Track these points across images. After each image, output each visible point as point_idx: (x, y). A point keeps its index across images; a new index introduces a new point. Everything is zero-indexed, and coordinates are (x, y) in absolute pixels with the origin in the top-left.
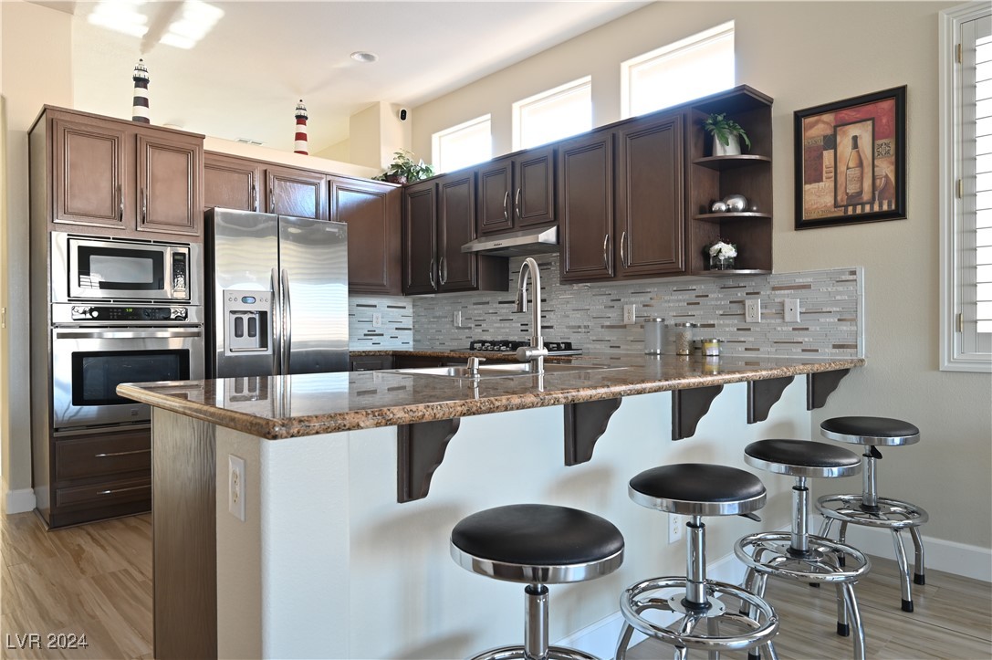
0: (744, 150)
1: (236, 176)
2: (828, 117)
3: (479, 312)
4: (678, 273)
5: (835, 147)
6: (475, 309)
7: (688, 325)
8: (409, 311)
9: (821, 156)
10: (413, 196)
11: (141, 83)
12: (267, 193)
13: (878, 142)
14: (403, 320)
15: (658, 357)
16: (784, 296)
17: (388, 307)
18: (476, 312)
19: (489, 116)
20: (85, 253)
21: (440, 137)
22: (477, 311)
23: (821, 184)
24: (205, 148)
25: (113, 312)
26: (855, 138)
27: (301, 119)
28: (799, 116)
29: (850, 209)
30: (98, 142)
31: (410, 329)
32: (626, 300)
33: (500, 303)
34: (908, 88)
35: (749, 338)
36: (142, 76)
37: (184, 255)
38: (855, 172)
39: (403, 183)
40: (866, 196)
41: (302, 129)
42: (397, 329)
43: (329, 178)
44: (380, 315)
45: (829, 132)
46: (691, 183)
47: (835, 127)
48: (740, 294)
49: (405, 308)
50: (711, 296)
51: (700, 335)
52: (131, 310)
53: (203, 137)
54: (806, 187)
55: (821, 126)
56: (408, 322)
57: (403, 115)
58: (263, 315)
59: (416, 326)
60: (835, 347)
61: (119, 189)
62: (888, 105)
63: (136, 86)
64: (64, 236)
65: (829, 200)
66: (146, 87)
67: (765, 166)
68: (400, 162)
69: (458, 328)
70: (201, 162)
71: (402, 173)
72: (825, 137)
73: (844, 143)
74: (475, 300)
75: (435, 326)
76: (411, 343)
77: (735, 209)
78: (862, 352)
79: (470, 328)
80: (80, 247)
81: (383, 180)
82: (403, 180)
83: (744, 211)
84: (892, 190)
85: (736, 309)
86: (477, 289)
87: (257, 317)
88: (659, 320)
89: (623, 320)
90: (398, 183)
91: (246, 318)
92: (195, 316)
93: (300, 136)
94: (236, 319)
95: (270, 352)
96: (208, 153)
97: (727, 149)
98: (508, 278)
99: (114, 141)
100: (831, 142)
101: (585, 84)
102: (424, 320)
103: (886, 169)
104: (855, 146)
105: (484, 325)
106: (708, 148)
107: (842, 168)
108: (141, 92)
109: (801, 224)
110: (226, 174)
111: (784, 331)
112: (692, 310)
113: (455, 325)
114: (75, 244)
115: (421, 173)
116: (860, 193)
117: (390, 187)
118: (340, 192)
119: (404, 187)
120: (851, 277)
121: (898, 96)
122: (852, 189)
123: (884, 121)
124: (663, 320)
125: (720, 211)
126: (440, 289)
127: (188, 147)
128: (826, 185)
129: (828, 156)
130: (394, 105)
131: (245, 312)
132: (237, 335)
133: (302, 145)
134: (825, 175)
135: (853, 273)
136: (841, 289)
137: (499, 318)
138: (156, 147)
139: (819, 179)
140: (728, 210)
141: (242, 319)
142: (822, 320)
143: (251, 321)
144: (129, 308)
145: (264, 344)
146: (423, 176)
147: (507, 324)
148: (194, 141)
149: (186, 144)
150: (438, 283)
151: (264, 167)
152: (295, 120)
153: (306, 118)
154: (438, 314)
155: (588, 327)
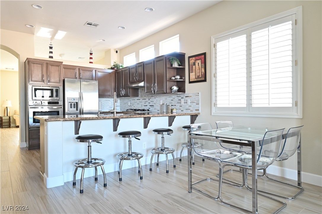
0: (179, 65)
1: (72, 70)
2: (194, 58)
4: (165, 93)
5: (195, 65)
7: (170, 105)
9: (193, 67)
10: (118, 73)
11: (51, 48)
12: (80, 74)
13: (202, 64)
16: (187, 98)
19: (135, 53)
20: (36, 90)
22: (133, 101)
23: (193, 73)
24: (63, 64)
26: (198, 63)
27: (91, 54)
28: (189, 57)
29: (198, 79)
30: (39, 65)
31: (119, 106)
33: (137, 100)
34: (206, 53)
35: (182, 108)
36: (51, 46)
37: (58, 89)
38: (198, 71)
40: (200, 77)
41: (91, 56)
43: (96, 69)
44: (111, 103)
45: (194, 62)
46: (167, 73)
47: (195, 60)
48: (180, 98)
50: (175, 98)
51: (173, 107)
53: (63, 62)
54: (190, 74)
55: (193, 60)
57: (117, 52)
58: (77, 103)
60: (196, 110)
62: (203, 56)
63: (50, 49)
64: (31, 86)
65: (194, 77)
66: (52, 49)
67: (184, 69)
68: (115, 64)
69: (129, 106)
70: (62, 67)
71: (115, 67)
72: (193, 63)
73: (197, 64)
74: (132, 99)
75: (124, 105)
76: (120, 110)
77: (177, 79)
78: (200, 111)
80: (35, 88)
81: (110, 69)
82: (116, 69)
83: (179, 79)
84: (204, 75)
85: (179, 101)
86: (130, 96)
87: (76, 103)
90: (114, 70)
91: (73, 104)
93: (91, 58)
94: (71, 104)
95: (78, 111)
97: (176, 65)
98: (138, 93)
99: (42, 65)
100: (194, 64)
101: (153, 47)
102: (122, 104)
103: (203, 70)
104: (198, 65)
105: (134, 105)
106: (172, 65)
107: (196, 70)
108: (51, 50)
109: (190, 82)
110: (69, 70)
111: (187, 107)
112: (172, 102)
114: (33, 88)
115: (120, 67)
116: (199, 76)
117: (111, 71)
118: (98, 73)
119: (116, 70)
120: (198, 94)
121: (205, 54)
122: (198, 75)
123: (203, 60)
124: (166, 104)
125: (173, 79)
126: (123, 96)
127: (59, 65)
128: (194, 73)
129: (194, 67)
130: (115, 49)
131: (73, 102)
132: (71, 108)
133: (91, 60)
134: (194, 71)
135: (198, 93)
136: (196, 97)
137: (137, 103)
138: (52, 65)
139: (193, 72)
140: (175, 79)
142: (193, 104)
143: (74, 104)
145: (77, 110)
146: (121, 68)
147: (139, 105)
148: (60, 63)
149: (58, 64)
150: (122, 95)
151: (79, 68)
152: (90, 54)
153: (92, 53)
154: (125, 102)
155: (153, 106)
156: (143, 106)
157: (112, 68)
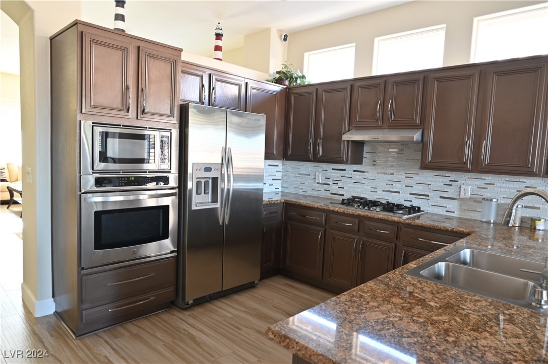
3: (336, 175)
6: (333, 173)
8: (280, 168)
10: (296, 95)
11: (120, 4)
14: (277, 174)
15: (492, 225)
17: (269, 165)
18: (334, 174)
21: (309, 55)
24: (182, 59)
25: (122, 180)
27: (219, 36)
30: (113, 51)
31: (280, 180)
32: (463, 182)
33: (354, 171)
37: (167, 137)
39: (287, 85)
41: (219, 43)
42: (273, 179)
49: (278, 166)
52: (133, 178)
53: (181, 50)
56: (279, 175)
57: (285, 38)
58: (215, 180)
59: (285, 178)
61: (128, 88)
63: (117, 6)
64: (90, 123)
66: (123, 7)
68: (284, 70)
69: (318, 183)
71: (286, 78)
75: (300, 180)
79: (329, 184)
80: (100, 132)
81: (275, 83)
82: (287, 83)
87: (210, 181)
88: (494, 200)
89: (459, 195)
90: (284, 85)
91: (203, 181)
92: (173, 181)
93: (218, 48)
94: (198, 182)
95: (219, 206)
96: (183, 62)
98: (363, 156)
99: (124, 50)
102: (291, 175)
105: (340, 184)
113: (316, 181)
114: (97, 130)
115: (298, 79)
117: (277, 88)
119: (288, 88)
127: (173, 57)
130: (278, 31)
131: (202, 178)
132: (197, 193)
133: (219, 54)
137: (353, 181)
138: (152, 56)
141: (201, 182)
143: (206, 183)
144: (132, 177)
145: (214, 200)
147: (360, 186)
151: (210, 72)
152: (215, 37)
153: (222, 35)
154: (302, 172)
155: (428, 196)
156: (380, 192)
157: (278, 81)
